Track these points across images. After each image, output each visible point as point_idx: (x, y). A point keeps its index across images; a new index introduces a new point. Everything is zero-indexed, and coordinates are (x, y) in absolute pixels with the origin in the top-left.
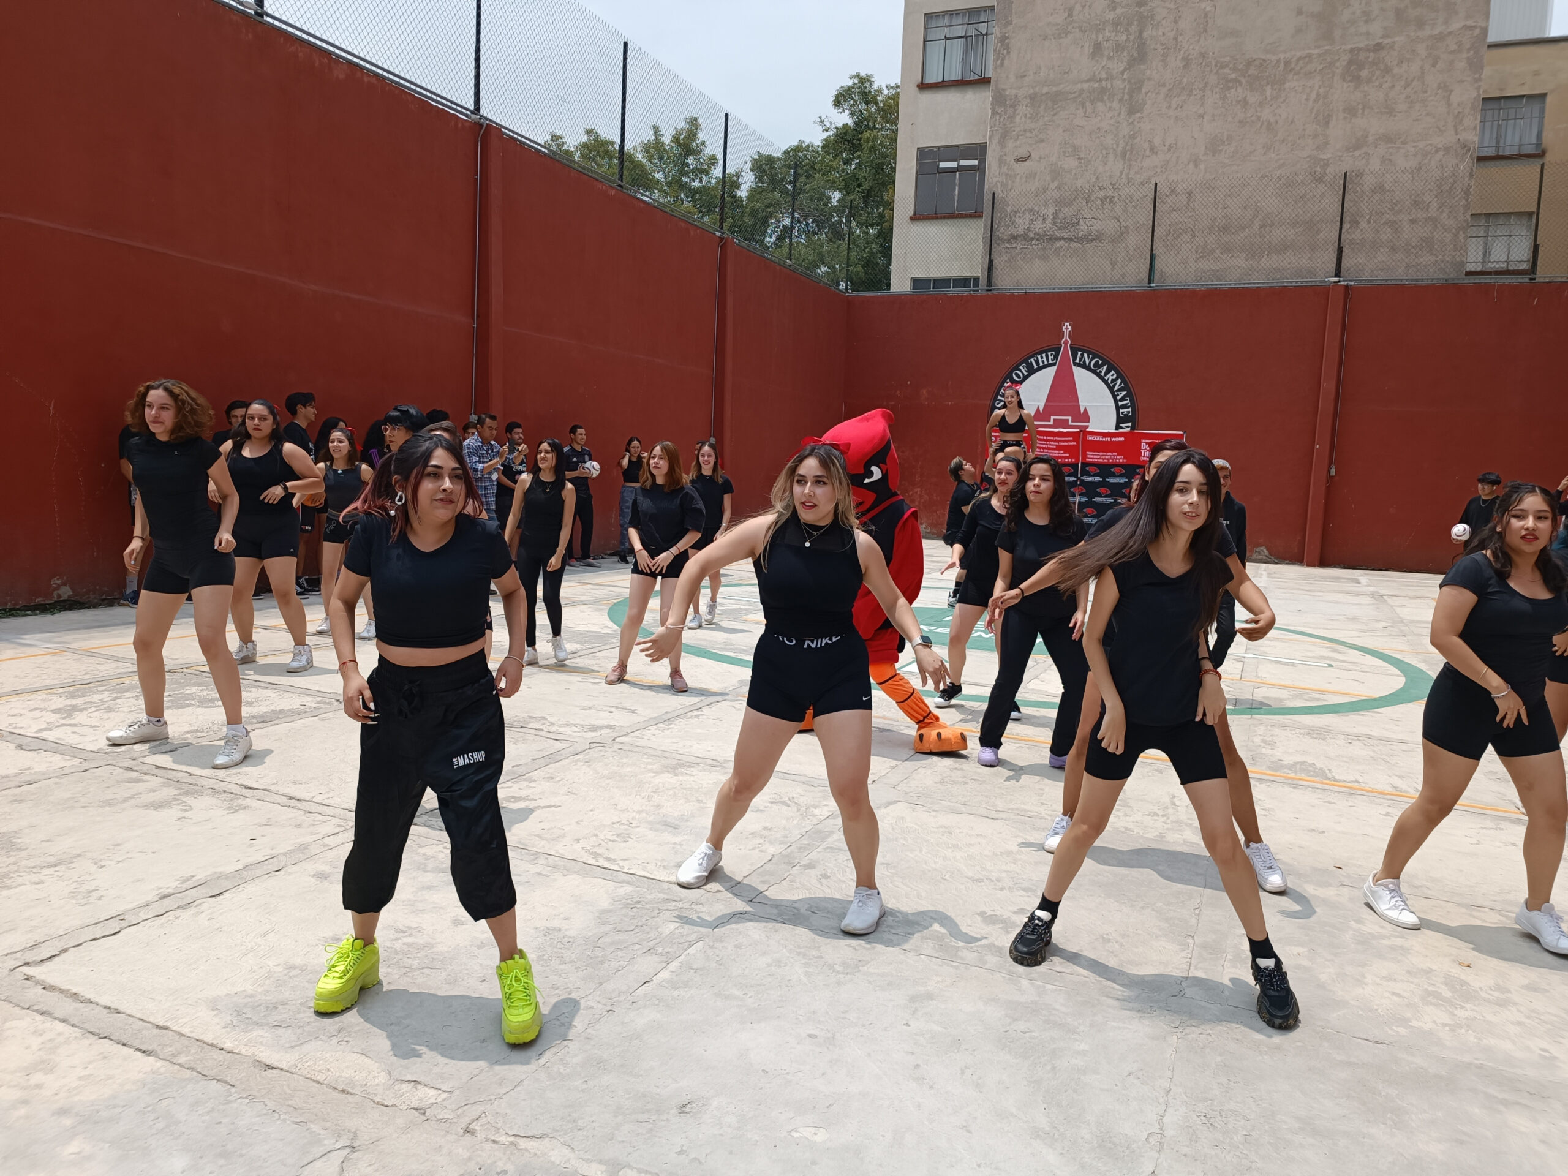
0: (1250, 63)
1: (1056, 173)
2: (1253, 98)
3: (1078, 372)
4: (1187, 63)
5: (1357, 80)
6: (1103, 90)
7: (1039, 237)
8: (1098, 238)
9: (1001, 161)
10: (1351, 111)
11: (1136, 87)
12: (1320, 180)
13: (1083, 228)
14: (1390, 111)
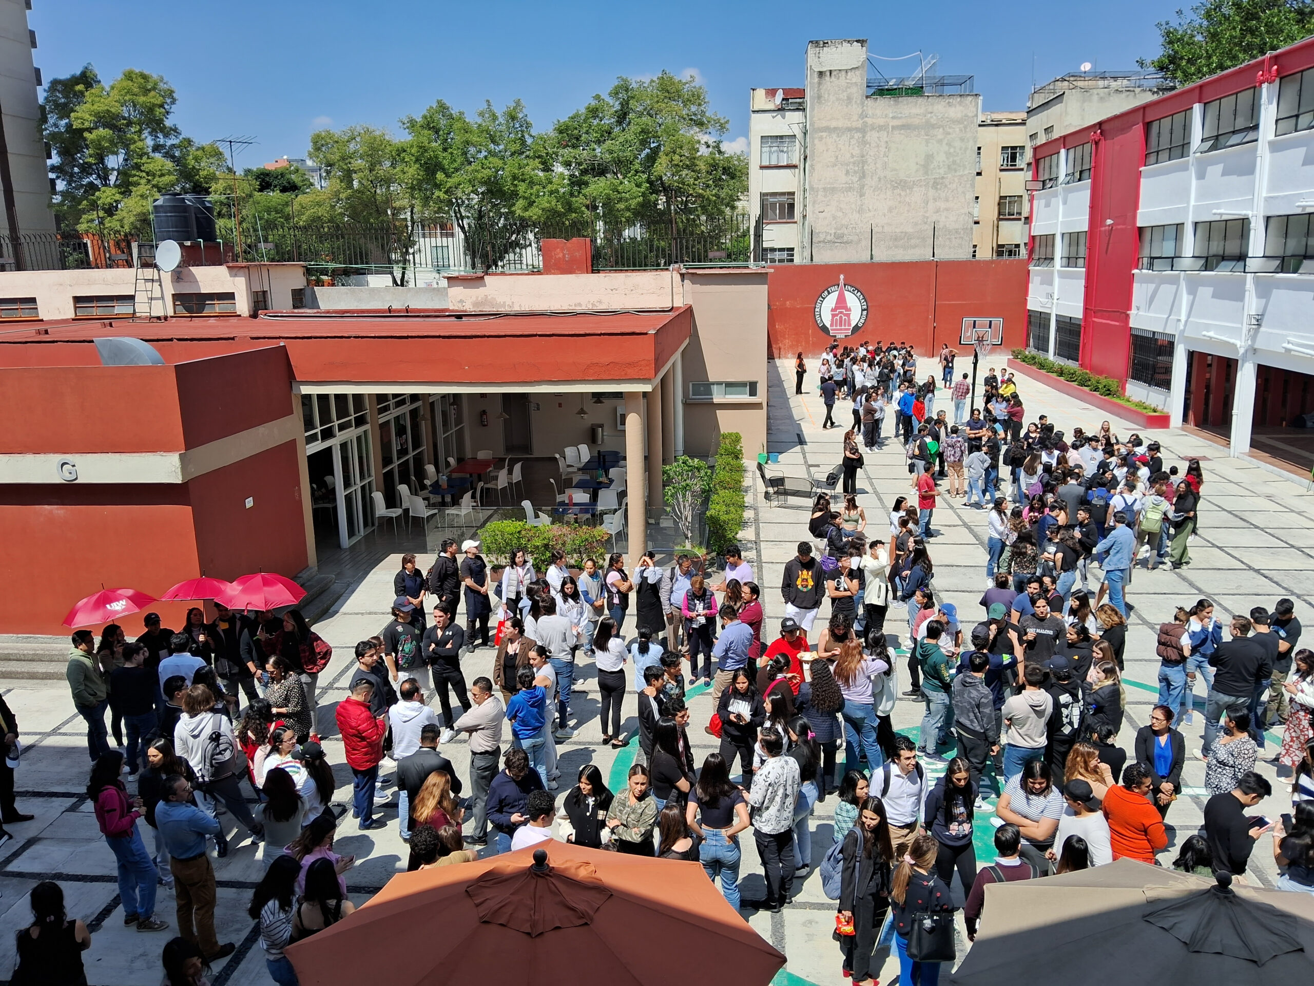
0: (901, 181)
1: (834, 218)
2: (903, 193)
3: (846, 293)
4: (880, 179)
5: (937, 189)
6: (850, 188)
7: (829, 242)
8: (851, 242)
9: (813, 213)
10: (935, 200)
11: (862, 187)
12: (926, 223)
13: (845, 239)
14: (947, 200)
